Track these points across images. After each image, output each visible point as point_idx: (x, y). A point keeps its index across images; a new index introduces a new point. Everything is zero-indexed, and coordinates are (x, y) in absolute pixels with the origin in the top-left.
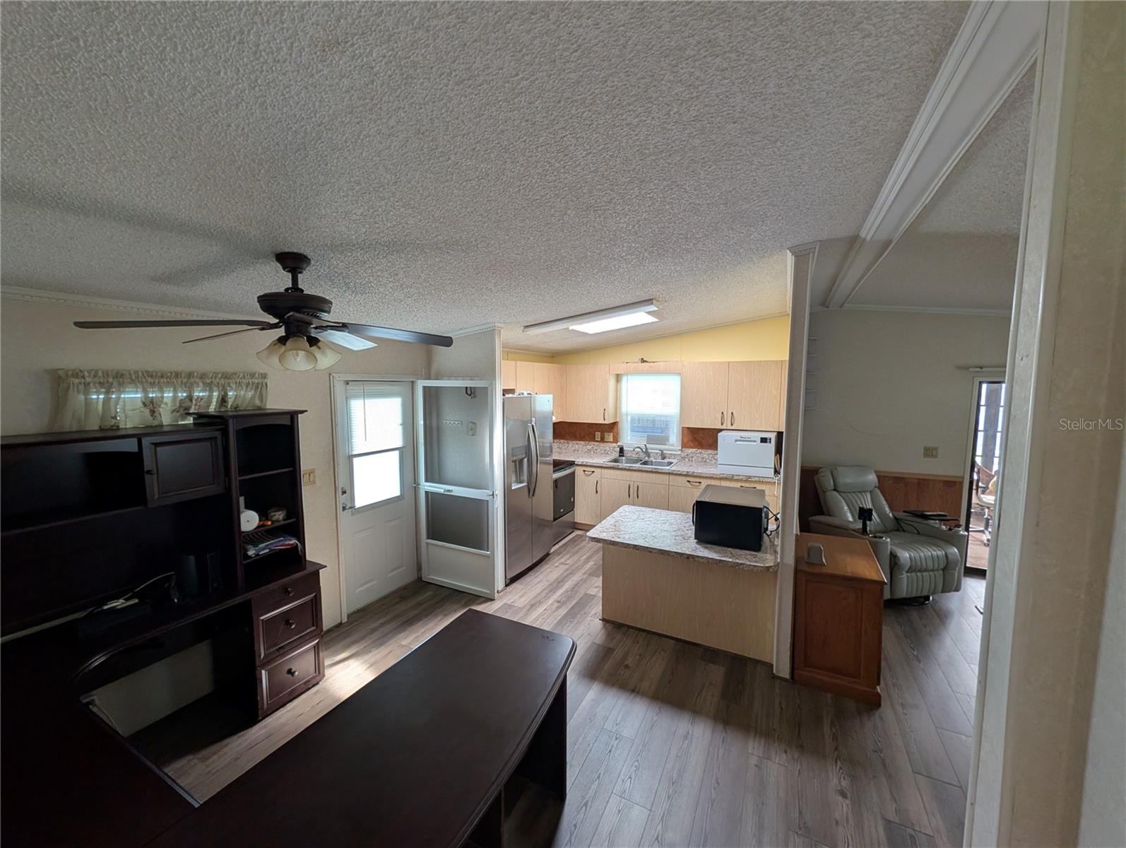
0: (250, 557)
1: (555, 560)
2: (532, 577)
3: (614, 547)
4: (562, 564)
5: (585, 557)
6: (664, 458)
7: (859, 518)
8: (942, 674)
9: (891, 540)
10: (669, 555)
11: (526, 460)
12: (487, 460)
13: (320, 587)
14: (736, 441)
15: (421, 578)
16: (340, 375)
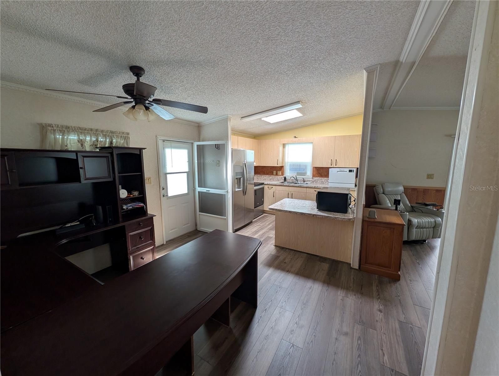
0: (124, 209)
1: (255, 224)
2: (245, 230)
3: (280, 212)
4: (258, 225)
5: (268, 223)
6: (304, 182)
7: (394, 204)
8: (430, 269)
9: (409, 214)
10: (305, 215)
11: (242, 178)
12: (225, 177)
13: (154, 224)
14: (338, 172)
15: (197, 229)
16: (160, 137)
